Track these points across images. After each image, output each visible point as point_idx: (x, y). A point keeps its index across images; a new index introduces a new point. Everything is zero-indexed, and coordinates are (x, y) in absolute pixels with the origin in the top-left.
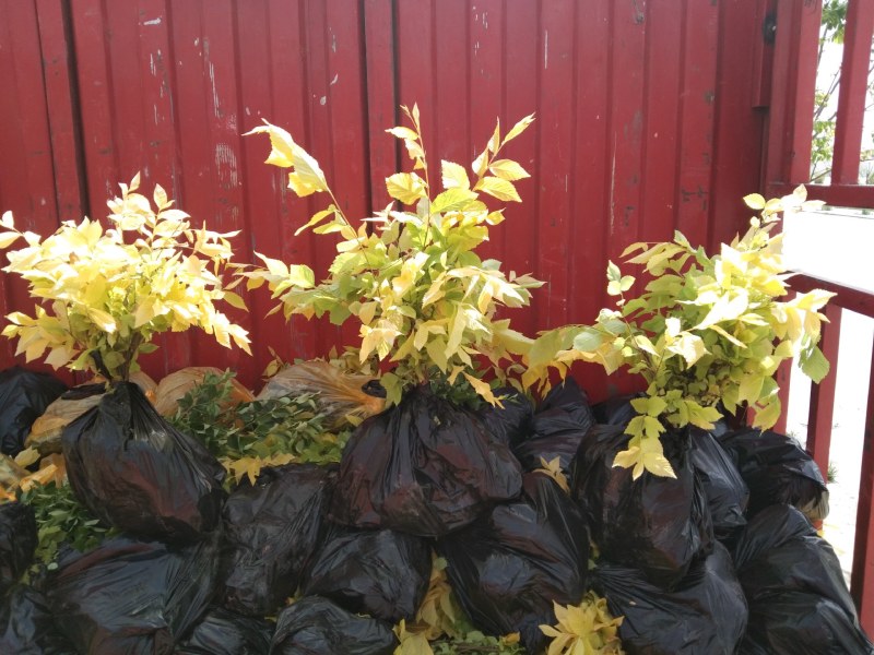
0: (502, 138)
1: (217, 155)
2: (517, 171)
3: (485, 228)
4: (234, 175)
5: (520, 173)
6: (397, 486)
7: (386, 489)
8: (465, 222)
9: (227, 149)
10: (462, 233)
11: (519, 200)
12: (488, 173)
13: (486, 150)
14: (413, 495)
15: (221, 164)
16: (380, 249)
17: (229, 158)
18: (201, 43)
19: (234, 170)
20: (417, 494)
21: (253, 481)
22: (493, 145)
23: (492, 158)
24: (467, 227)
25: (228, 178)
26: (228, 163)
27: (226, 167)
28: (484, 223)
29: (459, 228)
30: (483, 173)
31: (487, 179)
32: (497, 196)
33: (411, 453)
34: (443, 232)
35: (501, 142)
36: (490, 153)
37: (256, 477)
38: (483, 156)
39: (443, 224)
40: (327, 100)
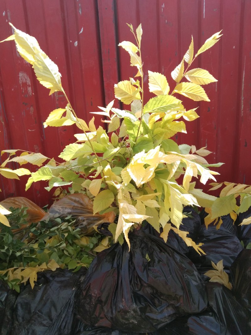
0: (195, 52)
1: (20, 78)
2: (207, 77)
3: (182, 123)
4: (30, 89)
5: (209, 79)
6: (121, 306)
7: (114, 307)
8: (166, 118)
9: (25, 75)
10: (164, 126)
11: (208, 100)
12: (184, 80)
13: (182, 62)
14: (132, 312)
15: (23, 83)
16: (104, 138)
17: (26, 80)
18: (6, 13)
19: (29, 86)
20: (135, 311)
21: (33, 285)
22: (188, 57)
23: (187, 67)
24: (168, 121)
25: (26, 91)
26: (26, 82)
27: (25, 85)
28: (181, 119)
29: (162, 122)
30: (180, 79)
31: (184, 84)
32: (190, 98)
33: (131, 282)
34: (150, 126)
35: (194, 55)
36: (186, 64)
37: (34, 282)
38: (180, 67)
39: (150, 120)
40: (78, 43)
